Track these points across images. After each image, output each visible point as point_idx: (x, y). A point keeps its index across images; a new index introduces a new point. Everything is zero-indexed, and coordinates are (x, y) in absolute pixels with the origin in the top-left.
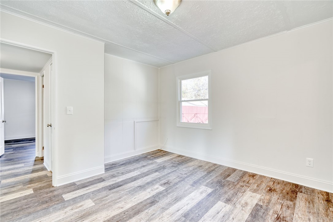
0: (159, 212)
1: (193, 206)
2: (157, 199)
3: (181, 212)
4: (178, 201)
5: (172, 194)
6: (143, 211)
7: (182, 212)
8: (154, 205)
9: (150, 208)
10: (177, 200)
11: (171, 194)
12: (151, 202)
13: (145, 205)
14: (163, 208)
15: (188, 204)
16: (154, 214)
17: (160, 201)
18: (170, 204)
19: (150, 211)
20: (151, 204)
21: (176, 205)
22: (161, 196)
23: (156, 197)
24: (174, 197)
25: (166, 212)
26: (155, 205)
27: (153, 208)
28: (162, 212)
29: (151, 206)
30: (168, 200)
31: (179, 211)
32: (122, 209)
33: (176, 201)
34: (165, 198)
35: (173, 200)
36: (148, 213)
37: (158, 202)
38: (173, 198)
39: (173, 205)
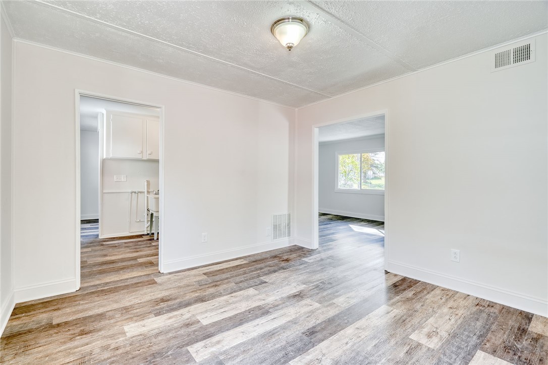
0: (301, 319)
1: (250, 323)
2: (305, 338)
3: (272, 317)
4: (270, 332)
5: (277, 346)
6: (324, 321)
7: (270, 317)
8: (309, 329)
9: (314, 325)
10: (269, 335)
11: (279, 346)
12: (316, 334)
13: (323, 329)
14: (295, 323)
15: (255, 326)
16: (307, 317)
17: (300, 335)
18: (284, 328)
19: (314, 321)
20: (314, 330)
21: (275, 326)
22: (299, 345)
23: (307, 343)
24: (274, 340)
25: (292, 318)
26: (307, 328)
27: (311, 325)
28: (296, 318)
29: (314, 327)
30: (285, 335)
31: (273, 318)
32: (356, 327)
33: (274, 332)
34: (291, 339)
35: (278, 333)
36: (316, 319)
37: (303, 333)
38: (277, 338)
39: (280, 326)
